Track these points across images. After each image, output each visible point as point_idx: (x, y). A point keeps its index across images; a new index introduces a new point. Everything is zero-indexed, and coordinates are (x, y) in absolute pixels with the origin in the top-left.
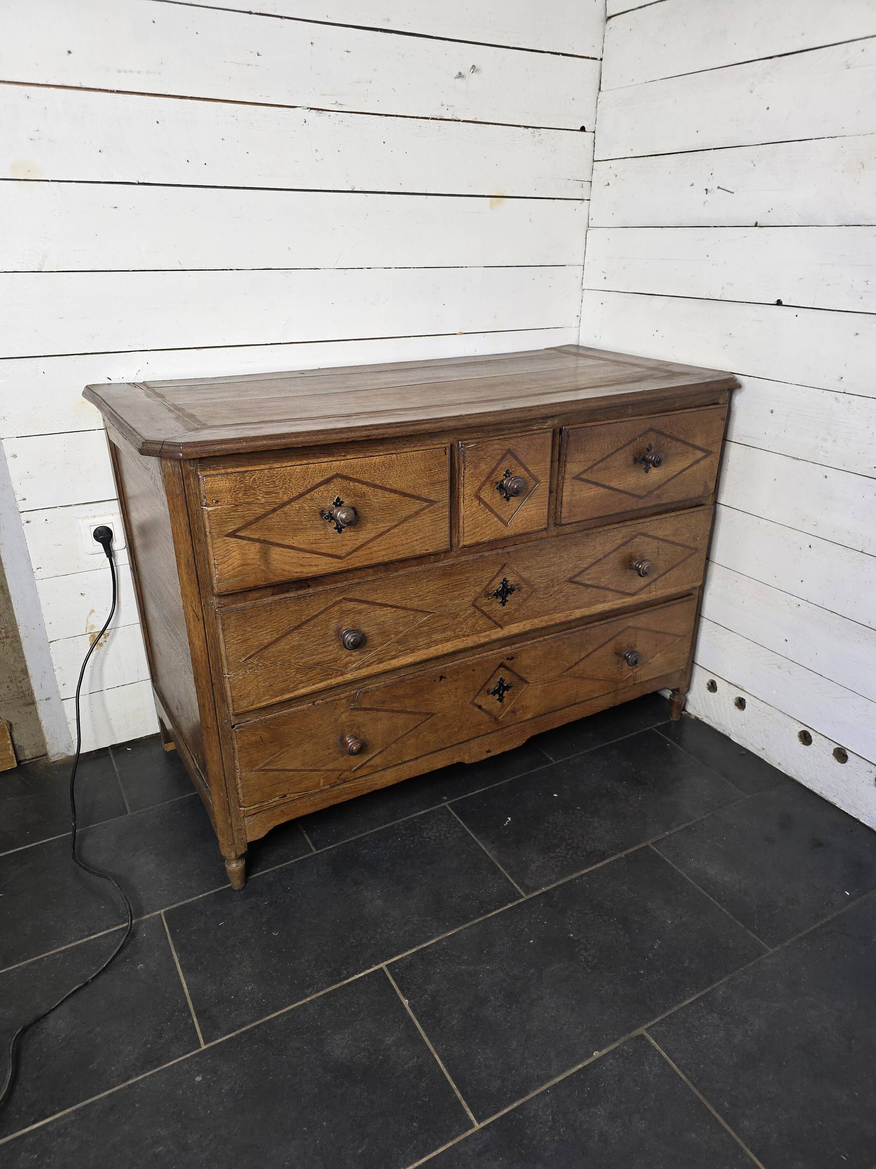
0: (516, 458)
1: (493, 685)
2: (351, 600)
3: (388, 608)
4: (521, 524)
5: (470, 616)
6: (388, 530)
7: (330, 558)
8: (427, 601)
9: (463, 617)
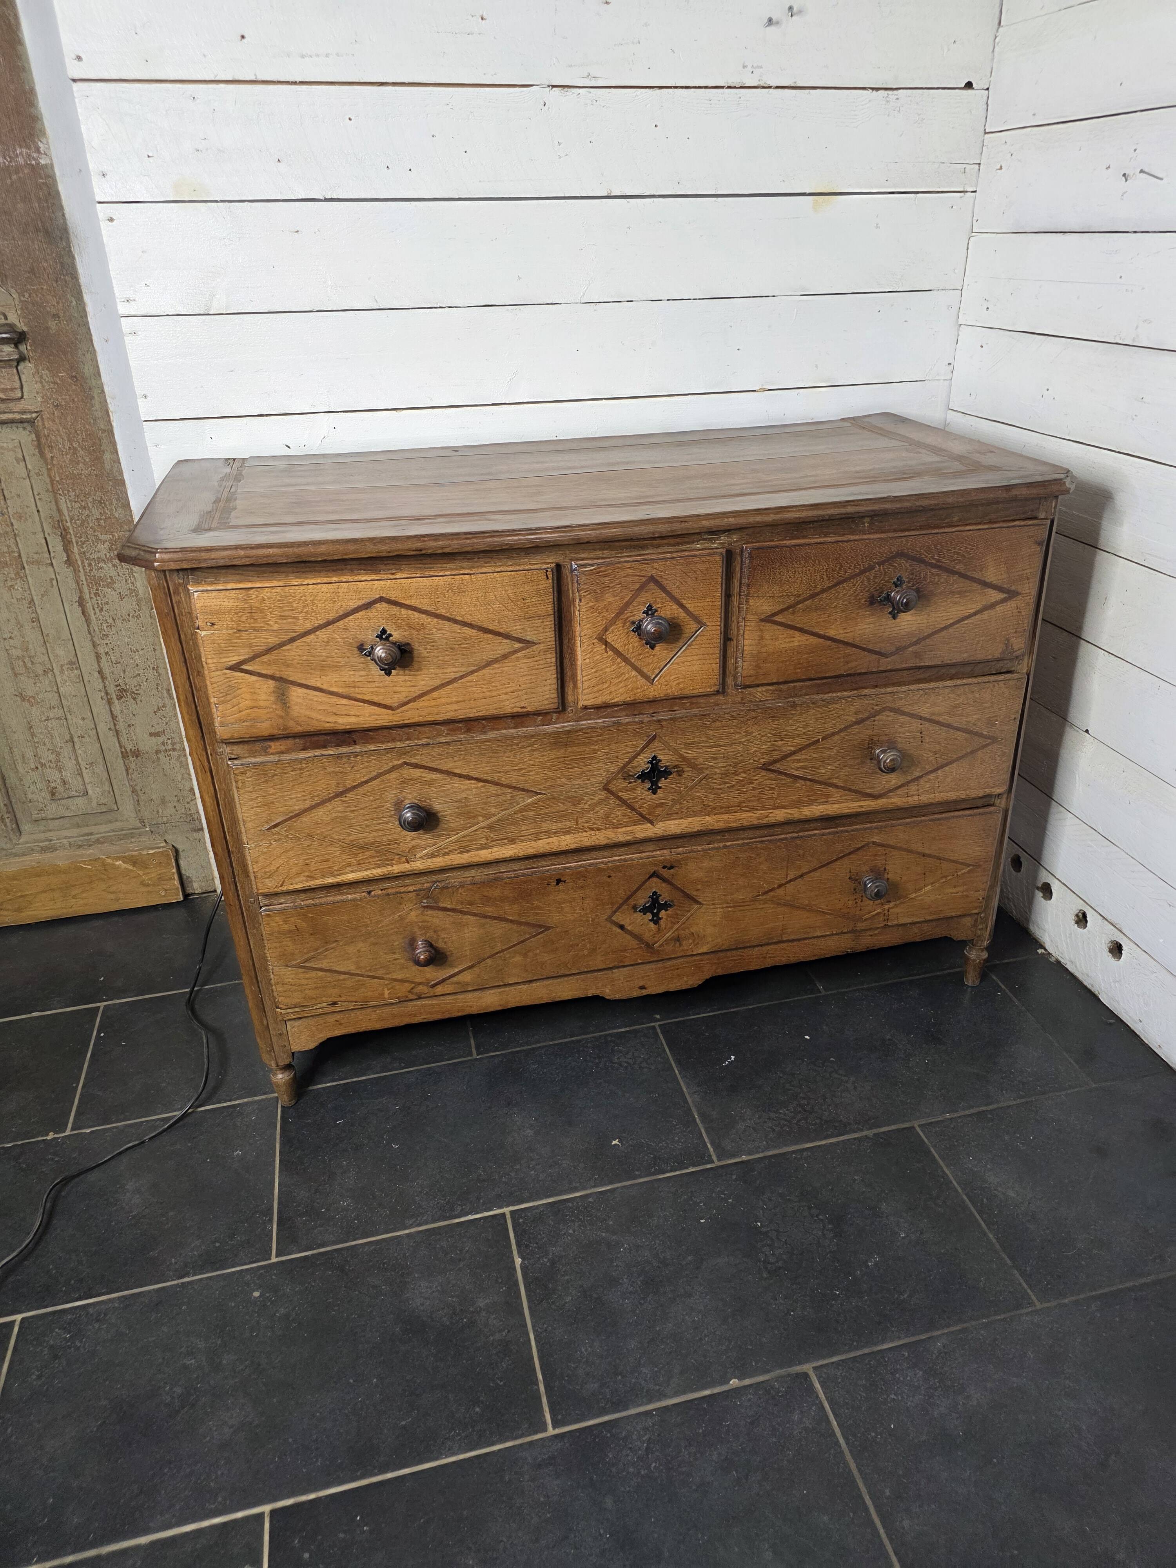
0: (663, 588)
1: (643, 899)
2: (416, 766)
3: (473, 782)
4: (675, 683)
5: (599, 803)
6: (462, 677)
7: (376, 708)
8: (532, 778)
9: (589, 803)
